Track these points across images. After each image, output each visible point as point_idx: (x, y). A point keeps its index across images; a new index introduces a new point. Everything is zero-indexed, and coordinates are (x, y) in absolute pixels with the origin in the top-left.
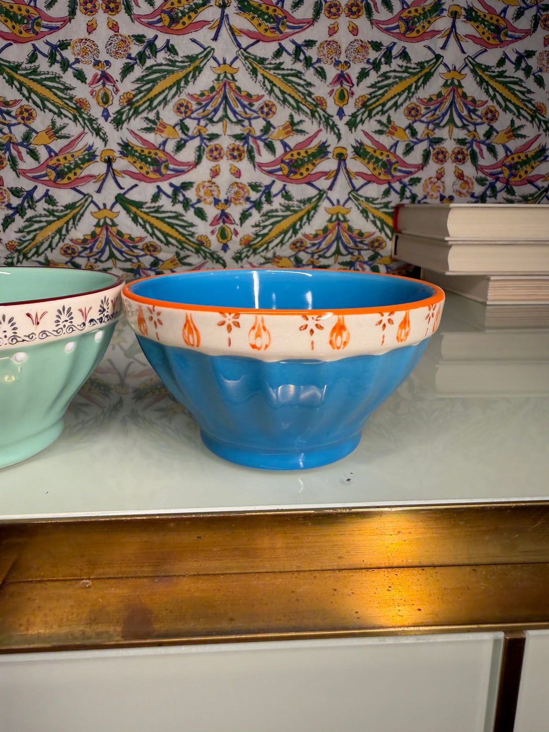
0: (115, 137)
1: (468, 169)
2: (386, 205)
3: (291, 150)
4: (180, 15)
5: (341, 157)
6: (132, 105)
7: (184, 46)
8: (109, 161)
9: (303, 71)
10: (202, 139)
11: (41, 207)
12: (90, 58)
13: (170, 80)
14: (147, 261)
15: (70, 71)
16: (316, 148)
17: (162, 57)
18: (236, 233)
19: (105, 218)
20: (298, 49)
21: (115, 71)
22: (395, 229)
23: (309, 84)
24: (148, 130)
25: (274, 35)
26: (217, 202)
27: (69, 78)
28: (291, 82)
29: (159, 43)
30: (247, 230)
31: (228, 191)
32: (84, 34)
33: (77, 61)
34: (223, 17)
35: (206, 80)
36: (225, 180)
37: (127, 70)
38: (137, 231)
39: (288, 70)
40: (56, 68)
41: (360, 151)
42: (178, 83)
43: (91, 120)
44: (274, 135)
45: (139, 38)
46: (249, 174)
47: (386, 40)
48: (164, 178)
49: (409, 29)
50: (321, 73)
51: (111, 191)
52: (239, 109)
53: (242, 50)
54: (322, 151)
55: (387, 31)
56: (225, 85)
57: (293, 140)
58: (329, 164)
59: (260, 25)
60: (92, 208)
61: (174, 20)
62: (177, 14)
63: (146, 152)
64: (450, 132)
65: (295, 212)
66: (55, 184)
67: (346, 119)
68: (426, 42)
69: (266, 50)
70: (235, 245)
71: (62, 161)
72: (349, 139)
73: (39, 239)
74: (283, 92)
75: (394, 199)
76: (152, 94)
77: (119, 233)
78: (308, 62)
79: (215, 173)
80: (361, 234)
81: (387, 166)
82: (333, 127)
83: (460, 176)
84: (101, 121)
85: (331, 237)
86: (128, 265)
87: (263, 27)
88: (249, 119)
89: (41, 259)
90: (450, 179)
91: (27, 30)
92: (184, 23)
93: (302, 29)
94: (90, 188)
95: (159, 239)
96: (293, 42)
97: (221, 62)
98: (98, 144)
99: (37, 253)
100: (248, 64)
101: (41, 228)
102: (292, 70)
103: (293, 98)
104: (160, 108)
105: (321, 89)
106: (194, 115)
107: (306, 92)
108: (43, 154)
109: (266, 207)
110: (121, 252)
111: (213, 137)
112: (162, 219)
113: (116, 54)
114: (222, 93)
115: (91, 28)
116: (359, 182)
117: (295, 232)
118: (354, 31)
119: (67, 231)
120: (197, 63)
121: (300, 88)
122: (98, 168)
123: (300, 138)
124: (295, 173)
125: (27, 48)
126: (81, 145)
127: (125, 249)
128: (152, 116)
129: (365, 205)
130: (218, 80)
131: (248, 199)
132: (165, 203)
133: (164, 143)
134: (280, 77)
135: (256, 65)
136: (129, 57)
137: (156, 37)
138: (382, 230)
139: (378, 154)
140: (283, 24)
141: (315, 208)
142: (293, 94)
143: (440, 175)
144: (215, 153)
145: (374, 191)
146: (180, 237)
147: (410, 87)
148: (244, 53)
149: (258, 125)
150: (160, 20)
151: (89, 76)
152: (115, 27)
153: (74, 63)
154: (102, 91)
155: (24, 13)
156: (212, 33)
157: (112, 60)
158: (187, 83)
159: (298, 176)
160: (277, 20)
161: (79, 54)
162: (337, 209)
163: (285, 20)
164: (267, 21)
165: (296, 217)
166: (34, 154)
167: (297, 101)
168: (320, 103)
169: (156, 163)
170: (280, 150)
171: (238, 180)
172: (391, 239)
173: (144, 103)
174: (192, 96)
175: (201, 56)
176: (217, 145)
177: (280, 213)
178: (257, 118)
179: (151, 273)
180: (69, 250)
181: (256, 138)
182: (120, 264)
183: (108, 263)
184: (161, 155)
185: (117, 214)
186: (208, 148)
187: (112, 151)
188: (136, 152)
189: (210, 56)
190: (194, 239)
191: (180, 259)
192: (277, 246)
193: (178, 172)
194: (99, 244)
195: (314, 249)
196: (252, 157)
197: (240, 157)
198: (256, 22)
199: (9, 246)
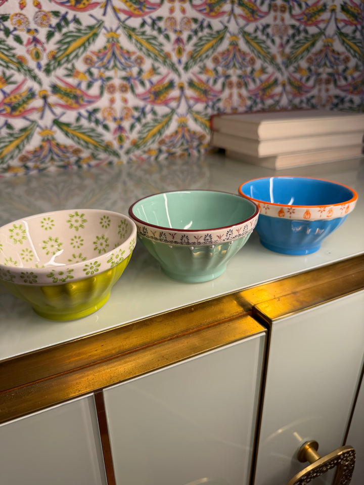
0: (47, 81)
1: (244, 92)
2: (206, 115)
3: (154, 85)
6: (55, 58)
7: (86, 19)
8: (45, 98)
9: (157, 36)
10: (103, 81)
11: (4, 131)
12: (23, 27)
13: (79, 42)
14: (73, 159)
15: (11, 37)
16: (168, 84)
17: (72, 26)
18: (128, 138)
19: (48, 135)
20: (154, 23)
21: (42, 35)
22: (212, 129)
23: (161, 45)
24: (68, 76)
25: (139, 13)
27: (10, 41)
28: (151, 43)
29: (70, 17)
30: (134, 135)
31: (121, 112)
32: (18, 10)
33: (15, 29)
35: (100, 42)
36: (118, 105)
37: (50, 35)
38: (67, 142)
39: (149, 35)
40: (1, 35)
41: (191, 84)
42: (83, 44)
43: (30, 71)
44: (145, 76)
45: (56, 14)
46: (133, 101)
47: (200, 16)
48: (81, 106)
49: (212, 10)
50: (167, 37)
51: (49, 117)
52: (123, 61)
53: (121, 23)
54: (171, 85)
55: (200, 11)
56: (113, 45)
57: (155, 79)
58: (175, 93)
59: (131, 6)
60: (38, 130)
61: (78, 2)
63: (69, 90)
64: (234, 72)
65: (159, 123)
66: (10, 115)
67: (183, 65)
68: (220, 19)
69: (135, 22)
70: (127, 144)
71: (14, 100)
72: (185, 77)
73: (5, 153)
74: (147, 50)
75: (210, 111)
76: (68, 52)
77: (58, 145)
78: (160, 30)
79: (112, 101)
80: (195, 133)
81: (205, 92)
82: (176, 70)
83: (240, 96)
84: (37, 71)
85: (179, 136)
86: (61, 163)
87: (133, 7)
88: (130, 67)
89: (5, 166)
90: (235, 98)
92: (84, 4)
93: (155, 9)
94: (35, 116)
95: (82, 146)
96: (151, 18)
98: (36, 87)
99: (2, 163)
100: (126, 33)
101: (6, 146)
102: (151, 35)
103: (153, 53)
104: (74, 61)
105: (168, 47)
106: (97, 65)
107: (160, 50)
109: (144, 121)
110: (58, 156)
111: (109, 79)
113: (42, 24)
114: (111, 51)
115: (22, 6)
116: (192, 102)
117: (161, 135)
119: (24, 146)
120: (94, 31)
121: (157, 48)
122: (38, 103)
123: (158, 77)
124: (158, 99)
126: (25, 88)
127: (61, 154)
128: (69, 66)
129: (196, 116)
130: (108, 41)
131: (133, 117)
132: (84, 122)
133: (79, 84)
134: (145, 40)
135: (130, 32)
136: (50, 26)
137: (67, 13)
138: (204, 130)
139: (200, 86)
140: (144, 6)
141: (170, 119)
142: (153, 51)
143: (231, 96)
144: (111, 89)
145: (199, 107)
146: (95, 143)
147: (213, 46)
148: (124, 25)
149: (135, 70)
151: (25, 40)
152: (38, 5)
153: (13, 31)
154: (34, 51)
156: (102, 11)
157: (39, 28)
158: (89, 43)
159: (159, 101)
160: (140, 4)
161: (15, 24)
162: (181, 119)
163: (145, 4)
164: (135, 4)
165: (160, 126)
167: (155, 55)
168: (167, 56)
169: (76, 97)
170: (148, 85)
171: (126, 106)
172: (209, 134)
173: (64, 58)
174: (93, 53)
175: (97, 26)
176: (112, 84)
177: (151, 124)
178: (134, 66)
179: (75, 167)
180: (24, 159)
181: (135, 79)
182: (56, 163)
183: (49, 164)
184: (78, 92)
185: (55, 132)
186: (107, 86)
187: (45, 91)
188: (62, 91)
189: (102, 27)
190: (103, 144)
191: (93, 156)
192: (150, 145)
193: (90, 102)
194: (45, 152)
195: (170, 144)
196: (133, 91)
197: (126, 91)
198: (128, 4)
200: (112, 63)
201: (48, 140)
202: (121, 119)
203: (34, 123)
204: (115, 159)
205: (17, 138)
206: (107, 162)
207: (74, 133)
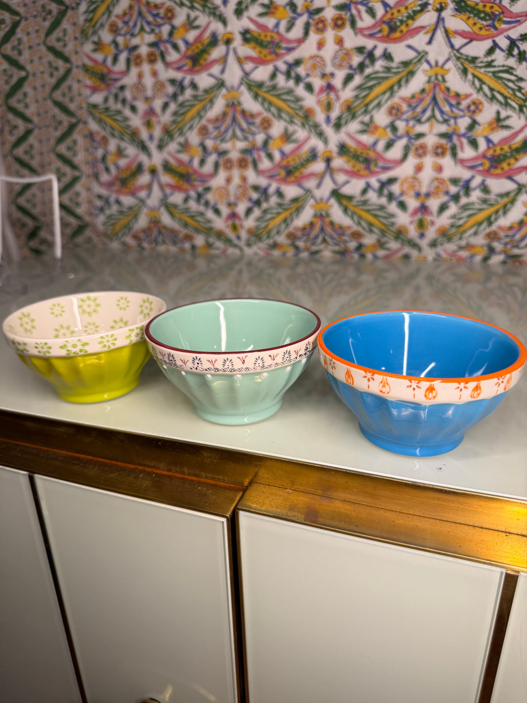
0: (334, 138)
3: (494, 145)
4: (398, 24)
6: (350, 110)
7: (400, 52)
8: (328, 160)
9: (515, 66)
10: (410, 138)
11: (274, 200)
12: (318, 72)
13: (385, 85)
14: (353, 245)
15: (302, 85)
16: (520, 143)
17: (379, 65)
18: (433, 223)
19: (322, 210)
20: (513, 43)
21: (337, 82)
23: (521, 79)
24: (363, 132)
25: (488, 33)
26: (418, 195)
27: (300, 91)
28: (501, 78)
29: (378, 53)
30: (444, 220)
31: (430, 185)
32: (314, 52)
33: (308, 75)
34: (440, 20)
35: (418, 82)
36: (427, 174)
37: (349, 79)
38: (345, 221)
39: (499, 66)
40: (291, 83)
42: (391, 89)
43: (316, 126)
44: (479, 132)
45: (360, 50)
46: (450, 169)
48: (373, 173)
51: (328, 186)
52: (446, 108)
53: (455, 52)
56: (435, 87)
57: (498, 136)
59: (475, 24)
60: (312, 201)
61: (393, 29)
62: (395, 24)
63: (359, 151)
65: (492, 205)
66: (284, 180)
69: (478, 49)
70: (431, 233)
71: (292, 163)
73: (270, 226)
74: (491, 89)
76: (368, 100)
77: (332, 224)
78: (522, 57)
79: (419, 168)
84: (324, 126)
85: (526, 230)
86: (337, 248)
87: (478, 26)
88: (455, 118)
89: (271, 241)
91: (271, 53)
92: (401, 31)
93: (519, 23)
95: (364, 228)
96: (508, 38)
97: (433, 63)
98: (320, 146)
99: (268, 237)
100: (460, 65)
101: (272, 219)
102: (503, 66)
103: (502, 94)
104: (374, 112)
106: (405, 117)
107: (516, 88)
108: (277, 156)
109: (464, 200)
110: (332, 238)
111: (420, 136)
113: (340, 66)
114: (431, 95)
115: (321, 45)
117: (490, 224)
119: (292, 220)
120: (410, 68)
121: (511, 85)
122: (318, 166)
123: (505, 133)
124: (496, 168)
125: (269, 68)
126: (306, 148)
127: (335, 236)
128: (366, 119)
130: (429, 81)
131: (447, 193)
133: (375, 144)
134: (490, 74)
135: (467, 64)
136: (351, 67)
137: (375, 47)
140: (500, 20)
141: (513, 202)
142: (503, 91)
144: (421, 151)
146: (382, 226)
148: (458, 55)
149: (463, 123)
151: (317, 88)
152: (340, 42)
153: (305, 77)
154: (326, 101)
155: (269, 39)
156: (427, 38)
157: (336, 72)
158: (400, 86)
159: (499, 171)
160: (493, 17)
161: (309, 69)
163: (502, 16)
164: (483, 19)
165: (491, 210)
166: (270, 156)
167: (505, 97)
169: (367, 162)
170: (483, 145)
171: (439, 176)
173: (361, 108)
174: (403, 99)
175: (415, 60)
176: (422, 144)
177: (477, 206)
178: (464, 116)
179: (356, 256)
180: (292, 236)
181: (460, 136)
182: (331, 248)
183: (322, 247)
184: (372, 155)
185: (331, 206)
186: (415, 146)
187: (330, 152)
188: (351, 152)
189: (423, 60)
190: (394, 229)
191: (381, 245)
192: (470, 236)
193: (386, 169)
194: (315, 232)
195: (507, 240)
196: (454, 154)
197: (443, 154)
198: (471, 21)
199: (250, 232)
200: (428, 113)
201: (322, 216)
202: (428, 195)
203: (309, 193)
204: (414, 253)
205: (286, 210)
206: (400, 254)
207: (356, 210)
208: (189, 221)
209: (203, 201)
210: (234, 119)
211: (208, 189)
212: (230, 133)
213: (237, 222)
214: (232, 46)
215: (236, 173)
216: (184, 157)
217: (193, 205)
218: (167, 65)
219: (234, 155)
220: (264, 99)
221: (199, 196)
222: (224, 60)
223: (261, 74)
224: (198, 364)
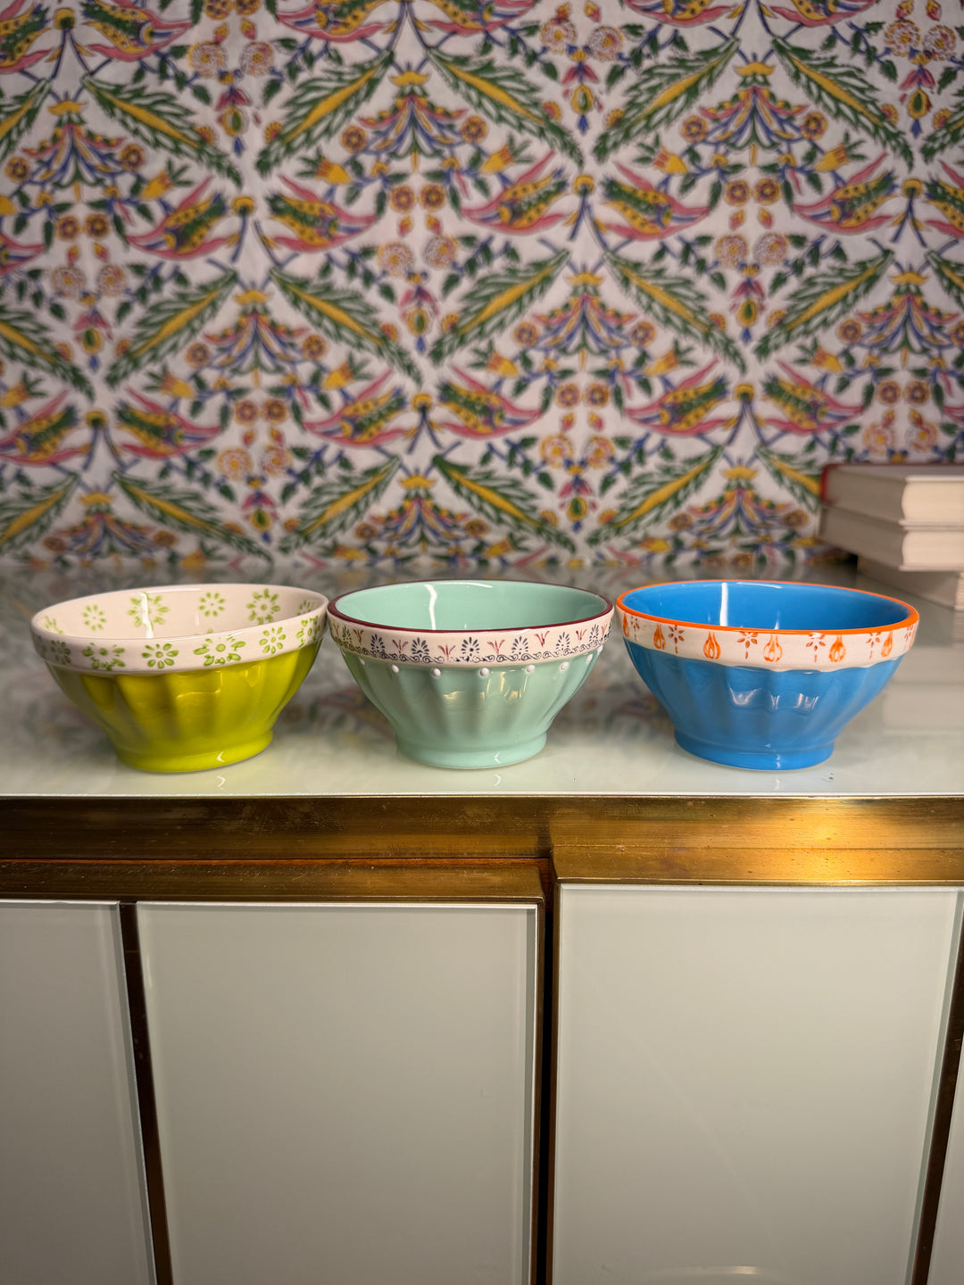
0: (432, 375)
1: (930, 412)
2: (810, 464)
3: (674, 388)
4: (525, 207)
5: (746, 398)
6: (456, 332)
7: (530, 247)
8: (424, 410)
9: (693, 279)
10: (552, 377)
11: (333, 472)
12: (401, 268)
13: (509, 295)
14: (468, 544)
15: (375, 288)
16: (710, 387)
17: (499, 264)
18: (594, 506)
19: (418, 487)
20: (688, 249)
21: (434, 285)
22: (824, 499)
23: (702, 297)
24: (478, 365)
25: (653, 230)
27: (373, 296)
28: (676, 294)
29: (497, 245)
30: (611, 501)
31: (585, 449)
32: (394, 238)
33: (384, 273)
34: (585, 208)
35: (558, 293)
36: (580, 433)
37: (451, 282)
38: (457, 504)
39: (672, 277)
40: (357, 284)
41: (773, 388)
42: (519, 300)
43: (401, 354)
44: (652, 369)
45: (469, 240)
46: (615, 423)
47: (812, 231)
48: (497, 431)
49: (846, 215)
50: (720, 281)
51: (426, 450)
52: (603, 334)
53: (609, 254)
54: (719, 390)
55: (815, 218)
56: (584, 301)
57: (679, 375)
58: (728, 408)
59: (634, 217)
60: (400, 474)
61: (517, 213)
62: (520, 207)
63: (474, 396)
64: (904, 360)
65: (678, 476)
66: (351, 440)
67: (754, 344)
68: (871, 233)
69: (642, 251)
70: (591, 522)
71: (362, 411)
72: (758, 372)
73: (329, 515)
74: (665, 310)
75: (822, 455)
76: (483, 316)
77: (436, 509)
78: (701, 266)
79: (568, 423)
80: (772, 506)
81: (812, 409)
82: (735, 355)
83: (918, 421)
84: (415, 355)
85: (729, 510)
86: (442, 551)
87: (639, 220)
88: (617, 348)
89: (328, 542)
90: (903, 426)
91: (320, 234)
92: (530, 218)
93: (693, 220)
94: (397, 446)
95: (488, 516)
96: (681, 239)
97: (579, 267)
98: (409, 386)
99: (323, 535)
100: (618, 273)
101: (332, 502)
102: (678, 277)
103: (679, 316)
104: (494, 335)
105: (719, 302)
106: (542, 344)
107: (696, 308)
108: (336, 400)
109: (637, 470)
110: (435, 533)
111: (566, 373)
112: (494, 489)
113: (437, 263)
114: (579, 313)
115: (404, 228)
116: (770, 431)
117: (678, 504)
118: (767, 220)
119: (367, 505)
120: (546, 271)
121: (690, 304)
122: (409, 419)
123: (687, 372)
124: (679, 421)
125: (318, 258)
126: (386, 388)
127: (441, 529)
128: (483, 345)
129: (779, 464)
130: (575, 292)
131: (612, 460)
132: (498, 466)
133: (499, 384)
134: (661, 289)
135: (628, 272)
136: (454, 265)
137: (491, 238)
138: (803, 499)
139: (799, 392)
140: (668, 215)
141: (707, 470)
142: (680, 312)
143: (889, 420)
144: (569, 397)
145: (792, 444)
146: (517, 513)
147: (844, 298)
148: (613, 258)
149: (629, 355)
150: (498, 215)
151: (400, 294)
152: (435, 226)
153: (381, 276)
154: (416, 316)
155: (316, 212)
156: (568, 230)
157: (431, 271)
158: (532, 298)
159: (683, 426)
160: (658, 210)
161: (387, 264)
162: (738, 470)
163: (669, 210)
164: (646, 211)
165: (677, 483)
166: (324, 401)
167: (684, 321)
168: (717, 322)
169: (488, 412)
170: (658, 389)
171: (598, 434)
172: (814, 512)
173: (474, 329)
174: (538, 317)
175: (552, 262)
176: (571, 385)
177: (657, 478)
178: (628, 346)
179: (473, 563)
180: (366, 533)
181: (626, 374)
182: (431, 550)
183: (417, 549)
184: (494, 401)
185: (434, 482)
186: (559, 389)
187: (427, 395)
188: (461, 397)
189: (564, 263)
190: (535, 516)
191: (514, 543)
192: (649, 524)
193: (517, 424)
194: (408, 523)
195: (702, 527)
196: (619, 401)
197: (602, 401)
198: (629, 213)
199: (290, 526)
200: (577, 340)
201: (418, 497)
202: (583, 464)
203: (395, 460)
204: (564, 554)
205: (356, 488)
206: (544, 557)
207: (473, 487)
208: (169, 508)
209: (198, 474)
210: (257, 337)
211: (209, 454)
212: (250, 358)
213: (266, 509)
214: (250, 219)
215: (262, 427)
216: (162, 399)
217: (178, 481)
218: (128, 240)
219: (258, 397)
220: (310, 306)
221: (191, 466)
222: (237, 240)
223: (305, 265)
224: (472, 650)
